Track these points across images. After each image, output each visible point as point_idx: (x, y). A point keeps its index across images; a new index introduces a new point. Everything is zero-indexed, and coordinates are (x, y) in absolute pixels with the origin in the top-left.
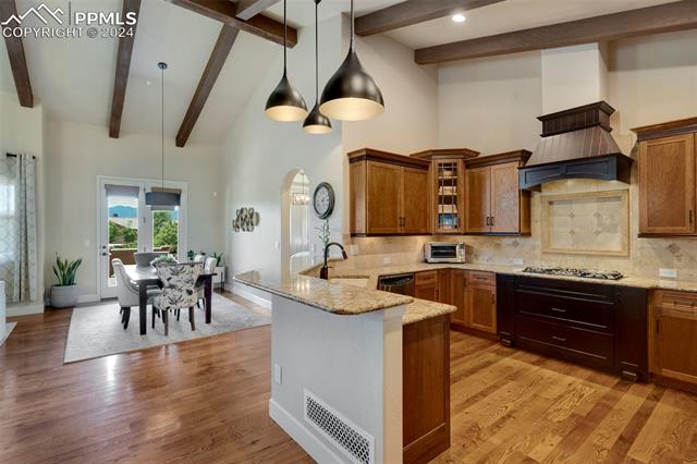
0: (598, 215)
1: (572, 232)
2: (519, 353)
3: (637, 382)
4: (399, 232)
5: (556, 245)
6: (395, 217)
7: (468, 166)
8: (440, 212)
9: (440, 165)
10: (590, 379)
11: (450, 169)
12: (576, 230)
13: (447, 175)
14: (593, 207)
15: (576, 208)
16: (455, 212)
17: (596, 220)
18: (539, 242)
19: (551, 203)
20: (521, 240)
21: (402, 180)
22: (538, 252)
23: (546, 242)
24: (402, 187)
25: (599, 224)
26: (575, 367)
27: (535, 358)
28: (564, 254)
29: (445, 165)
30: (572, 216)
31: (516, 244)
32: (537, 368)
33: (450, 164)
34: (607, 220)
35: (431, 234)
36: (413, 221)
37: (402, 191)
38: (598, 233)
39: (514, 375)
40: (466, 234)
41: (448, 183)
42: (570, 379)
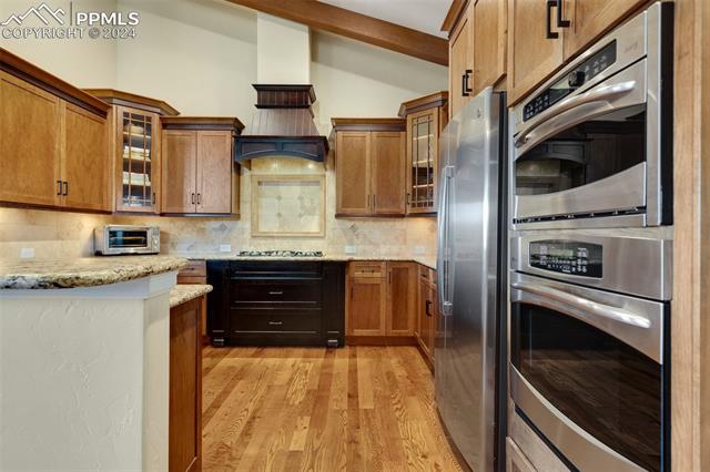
0: (301, 198)
1: (279, 215)
2: (235, 350)
3: (339, 347)
4: (57, 203)
5: (263, 228)
6: (49, 179)
7: (165, 126)
8: (126, 181)
9: (126, 114)
10: (305, 356)
11: (141, 125)
12: (283, 213)
13: (136, 132)
14: (296, 190)
15: (283, 189)
16: (148, 184)
17: (299, 202)
18: (248, 225)
19: (260, 183)
20: (228, 223)
21: (63, 122)
22: (247, 235)
23: (255, 226)
24: (64, 133)
25: (303, 207)
26: (289, 349)
27: (252, 351)
28: (272, 237)
29: (134, 116)
30: (279, 198)
31: (223, 228)
32: (258, 360)
33: (142, 117)
34: (307, 203)
35: (110, 213)
36: (81, 190)
37: (64, 139)
38: (300, 216)
39: (241, 374)
40: (162, 215)
41: (138, 143)
42: (290, 361)
